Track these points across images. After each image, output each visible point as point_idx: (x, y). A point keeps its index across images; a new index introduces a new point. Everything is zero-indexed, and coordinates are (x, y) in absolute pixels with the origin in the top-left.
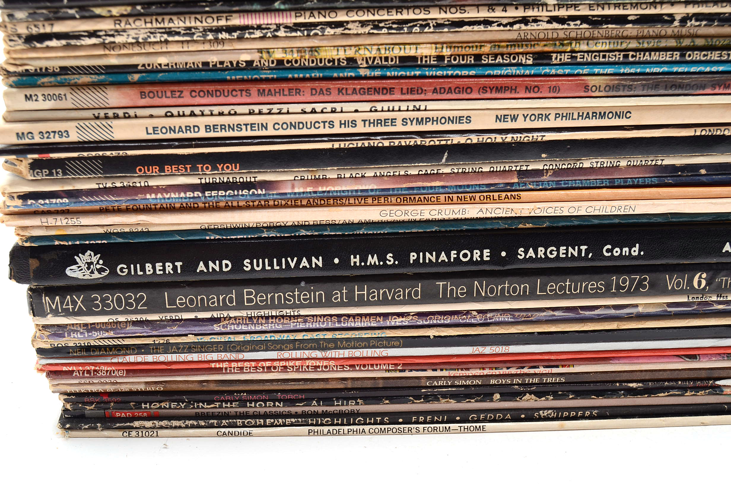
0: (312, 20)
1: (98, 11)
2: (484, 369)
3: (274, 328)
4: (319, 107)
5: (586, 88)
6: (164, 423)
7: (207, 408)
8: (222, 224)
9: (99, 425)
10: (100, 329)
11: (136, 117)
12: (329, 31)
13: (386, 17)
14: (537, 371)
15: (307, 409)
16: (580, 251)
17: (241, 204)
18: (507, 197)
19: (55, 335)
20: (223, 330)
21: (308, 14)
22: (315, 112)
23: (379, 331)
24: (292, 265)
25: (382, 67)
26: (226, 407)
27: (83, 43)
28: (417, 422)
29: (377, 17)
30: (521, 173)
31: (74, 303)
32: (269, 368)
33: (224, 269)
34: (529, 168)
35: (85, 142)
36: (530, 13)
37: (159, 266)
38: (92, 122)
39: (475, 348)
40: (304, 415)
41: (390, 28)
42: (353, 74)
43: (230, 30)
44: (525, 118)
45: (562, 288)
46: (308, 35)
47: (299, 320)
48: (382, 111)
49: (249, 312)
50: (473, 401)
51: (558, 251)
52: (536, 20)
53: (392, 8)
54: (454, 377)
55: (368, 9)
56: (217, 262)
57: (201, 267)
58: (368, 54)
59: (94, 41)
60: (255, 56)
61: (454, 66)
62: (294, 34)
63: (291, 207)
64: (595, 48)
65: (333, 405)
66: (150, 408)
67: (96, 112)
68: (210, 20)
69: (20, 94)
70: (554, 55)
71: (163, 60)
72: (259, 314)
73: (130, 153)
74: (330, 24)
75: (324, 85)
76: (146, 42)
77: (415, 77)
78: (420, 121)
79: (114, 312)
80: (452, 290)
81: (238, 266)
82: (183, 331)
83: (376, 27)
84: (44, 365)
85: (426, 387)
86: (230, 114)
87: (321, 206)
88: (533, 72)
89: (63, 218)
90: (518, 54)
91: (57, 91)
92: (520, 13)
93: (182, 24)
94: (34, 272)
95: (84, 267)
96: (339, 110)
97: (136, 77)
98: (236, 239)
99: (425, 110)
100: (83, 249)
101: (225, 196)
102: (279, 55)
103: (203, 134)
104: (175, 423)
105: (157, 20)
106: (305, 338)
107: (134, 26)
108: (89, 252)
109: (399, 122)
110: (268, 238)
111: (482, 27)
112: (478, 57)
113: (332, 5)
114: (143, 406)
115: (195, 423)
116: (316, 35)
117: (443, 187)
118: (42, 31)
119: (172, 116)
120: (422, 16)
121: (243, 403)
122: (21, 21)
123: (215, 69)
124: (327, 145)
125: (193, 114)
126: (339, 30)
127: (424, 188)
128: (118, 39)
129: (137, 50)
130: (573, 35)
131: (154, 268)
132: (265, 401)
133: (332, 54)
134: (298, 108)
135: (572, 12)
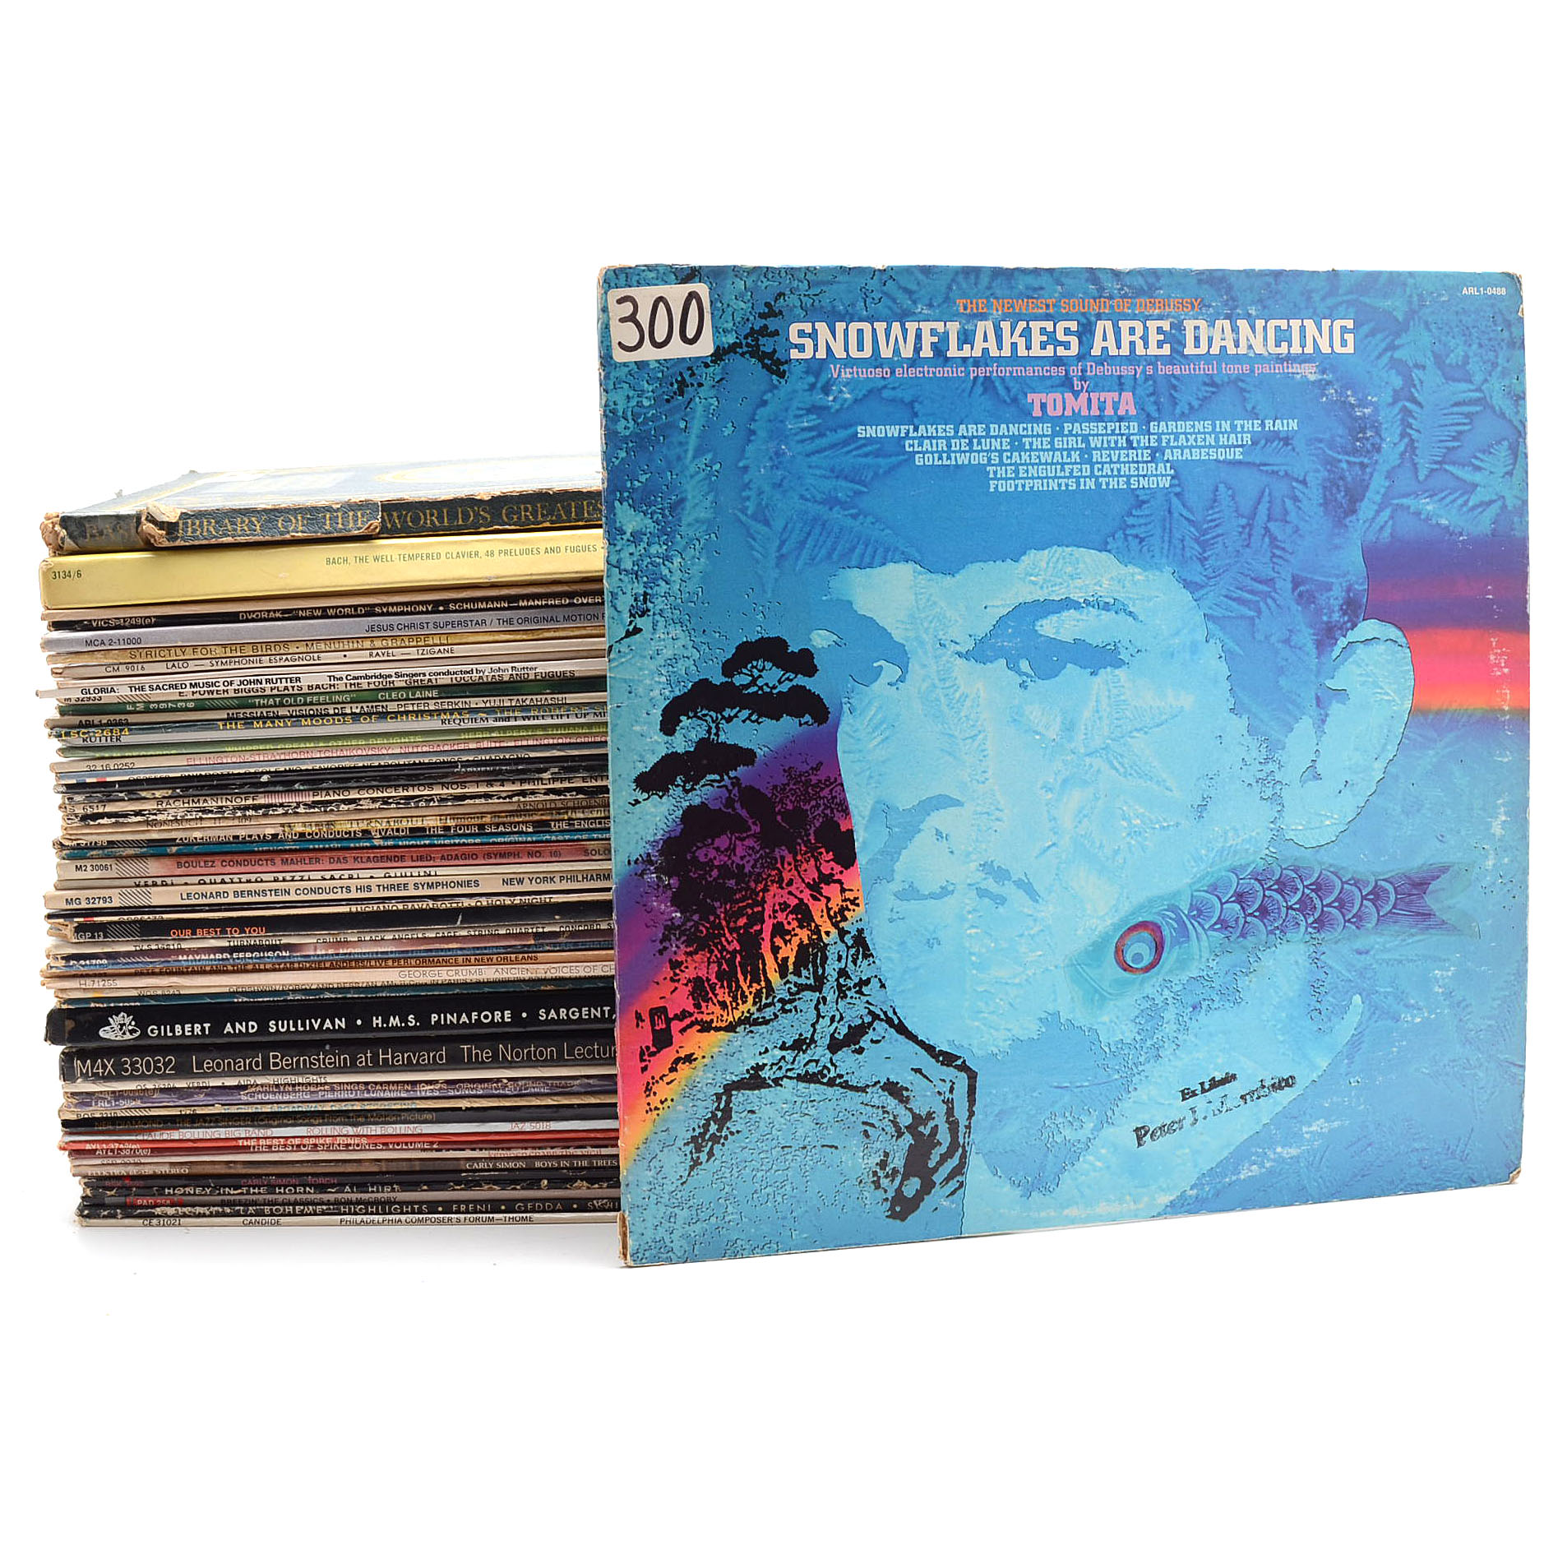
0: (328, 798)
1: (143, 794)
2: (526, 1148)
3: (301, 1099)
4: (337, 874)
5: (586, 852)
6: (186, 1210)
7: (232, 1194)
8: (250, 986)
9: (118, 1211)
10: (129, 1098)
11: (172, 885)
12: (343, 807)
13: (394, 794)
14: (584, 1151)
15: (339, 1196)
16: (603, 1012)
17: (268, 967)
18: (523, 958)
19: (83, 1104)
20: (251, 1100)
21: (324, 793)
22: (334, 879)
23: (410, 1102)
24: (316, 1027)
25: (394, 838)
26: (254, 1193)
27: (130, 820)
28: (458, 1212)
29: (385, 794)
30: (537, 935)
31: (104, 1067)
32: (298, 1146)
33: (251, 1031)
34: (546, 930)
35: (126, 907)
36: (526, 787)
37: (188, 1027)
38: (133, 890)
39: (514, 1124)
40: (337, 1203)
41: (399, 803)
42: (368, 844)
43: (256, 808)
44: (531, 881)
45: (590, 1052)
46: (325, 811)
47: (326, 1087)
48: (396, 877)
49: (276, 1078)
50: (518, 1187)
51: (580, 1012)
52: (533, 793)
53: (399, 786)
54: (495, 1158)
55: (378, 787)
56: (244, 1024)
57: (228, 1028)
58: (379, 827)
59: (139, 818)
60: (279, 830)
61: (460, 836)
62: (312, 810)
63: (315, 969)
64: (591, 816)
65: (368, 1192)
66: (174, 1194)
67: (137, 881)
68: (238, 800)
69: (72, 865)
70: (553, 824)
71: (198, 834)
72: (286, 1081)
73: (165, 916)
74: (344, 801)
75: (341, 854)
76: (183, 820)
77: (425, 846)
78: (430, 886)
79: (143, 1077)
80: (477, 1054)
81: (263, 1028)
82: (210, 1099)
83: (386, 803)
84: (66, 1143)
85: (467, 1171)
86: (256, 881)
87: (344, 968)
88: (534, 839)
89: (100, 980)
90: (519, 823)
91: (104, 862)
92: (517, 787)
93: (214, 804)
94: (70, 1032)
95: (117, 1028)
96: (355, 876)
97: (174, 849)
98: (263, 1002)
99: (436, 875)
100: (116, 1011)
101: (252, 958)
102: (299, 829)
103: (231, 899)
104: (199, 1210)
105: (193, 801)
106: (334, 1108)
107: (173, 806)
108: (122, 1014)
109: (411, 886)
110: (294, 1000)
111: (483, 801)
112: (481, 826)
113: (345, 785)
114: (167, 1191)
115: (220, 1210)
116: (332, 810)
117: (461, 949)
118: (95, 811)
119: (205, 883)
120: (426, 792)
121: (271, 1189)
122: (79, 803)
123: (244, 842)
124: (345, 909)
125: (223, 882)
126: (352, 806)
127: (442, 950)
128: (159, 817)
129: (175, 826)
130: (570, 804)
131: (183, 1029)
132: (295, 1186)
133: (347, 827)
134: (318, 875)
135: (566, 785)
